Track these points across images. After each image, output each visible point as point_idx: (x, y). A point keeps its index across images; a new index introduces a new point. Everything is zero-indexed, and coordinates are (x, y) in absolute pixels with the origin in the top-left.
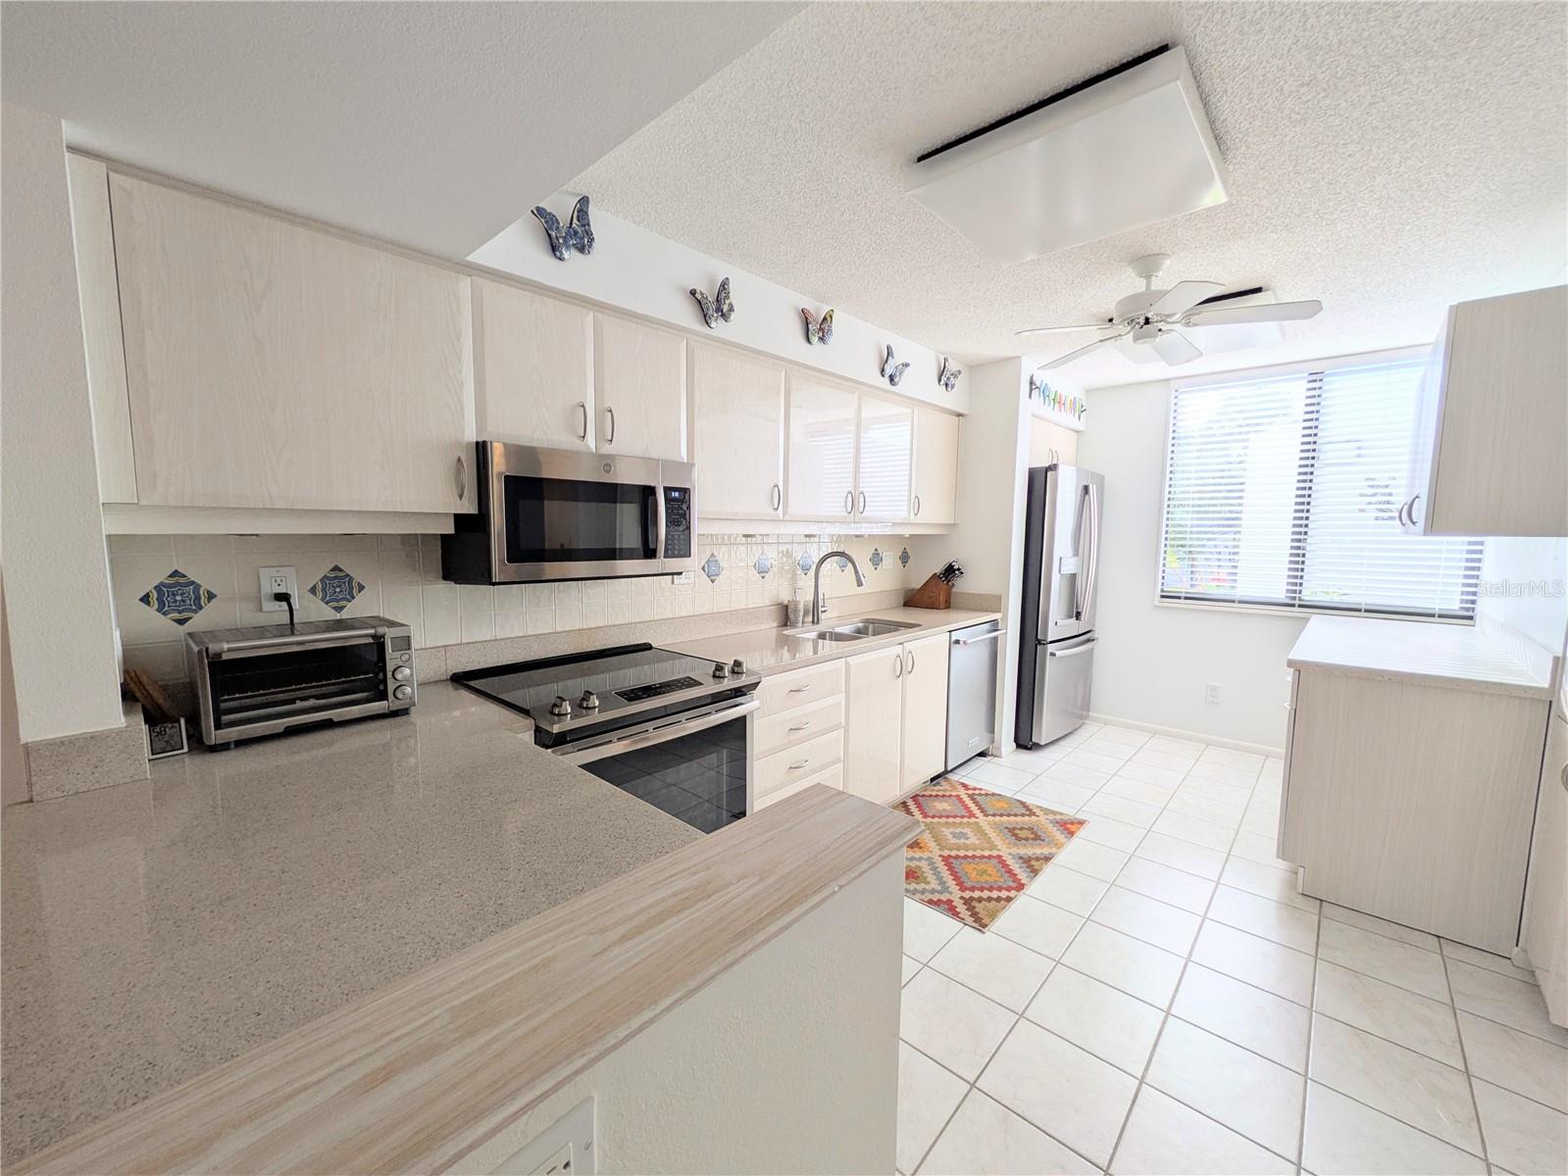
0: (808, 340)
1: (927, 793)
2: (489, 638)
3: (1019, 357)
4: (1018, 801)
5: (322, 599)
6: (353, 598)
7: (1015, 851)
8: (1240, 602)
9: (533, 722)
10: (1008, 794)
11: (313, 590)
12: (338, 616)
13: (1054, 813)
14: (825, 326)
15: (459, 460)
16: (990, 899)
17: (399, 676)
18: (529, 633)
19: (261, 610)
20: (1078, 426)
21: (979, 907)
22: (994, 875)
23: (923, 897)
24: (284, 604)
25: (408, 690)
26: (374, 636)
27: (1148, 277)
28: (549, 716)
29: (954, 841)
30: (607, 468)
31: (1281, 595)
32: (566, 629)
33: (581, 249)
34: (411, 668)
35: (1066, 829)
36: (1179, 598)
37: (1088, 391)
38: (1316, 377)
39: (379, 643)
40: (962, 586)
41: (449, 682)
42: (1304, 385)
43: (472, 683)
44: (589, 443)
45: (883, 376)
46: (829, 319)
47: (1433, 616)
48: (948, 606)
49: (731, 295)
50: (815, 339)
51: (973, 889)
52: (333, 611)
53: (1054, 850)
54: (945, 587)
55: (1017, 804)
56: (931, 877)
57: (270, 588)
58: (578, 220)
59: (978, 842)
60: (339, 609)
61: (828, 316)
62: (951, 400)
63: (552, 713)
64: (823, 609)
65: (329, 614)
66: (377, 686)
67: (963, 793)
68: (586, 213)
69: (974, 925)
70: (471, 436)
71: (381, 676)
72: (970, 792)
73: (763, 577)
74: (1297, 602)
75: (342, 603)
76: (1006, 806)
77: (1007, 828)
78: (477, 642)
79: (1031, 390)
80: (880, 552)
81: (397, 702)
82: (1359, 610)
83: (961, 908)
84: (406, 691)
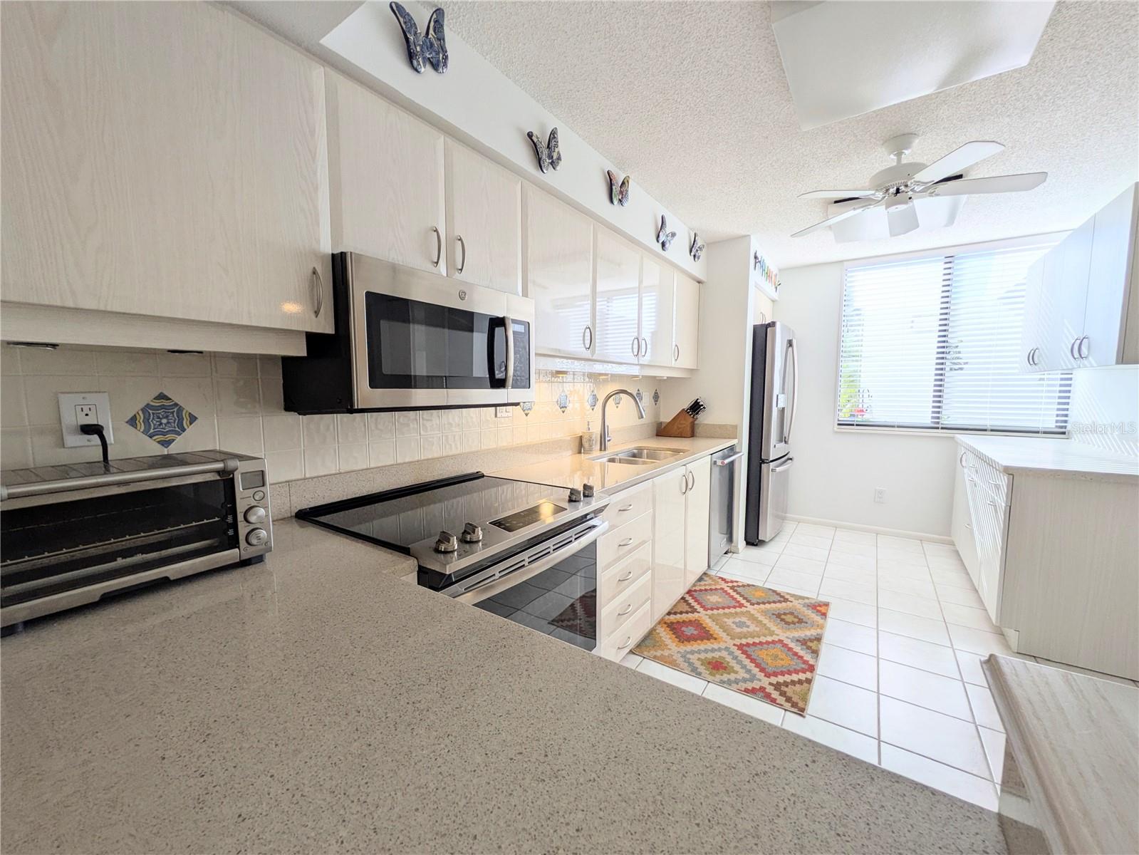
0: (612, 201)
1: (697, 588)
2: (334, 472)
3: (749, 235)
4: (770, 589)
5: (145, 432)
6: (184, 430)
7: (789, 634)
8: (898, 427)
9: (416, 562)
10: (760, 584)
11: (133, 422)
12: (166, 451)
13: (803, 598)
14: (623, 189)
15: (314, 272)
16: (793, 683)
17: (252, 518)
18: (372, 466)
19: (63, 446)
20: (775, 296)
21: (789, 691)
22: (786, 661)
23: (739, 687)
24: (95, 439)
25: (263, 533)
26: (218, 472)
27: (899, 155)
28: (435, 555)
29: (739, 630)
30: (462, 296)
31: (928, 421)
32: (407, 460)
33: (435, 66)
34: (266, 508)
35: (818, 611)
36: (853, 425)
37: (780, 270)
38: (950, 259)
39: (227, 481)
40: (703, 418)
41: (294, 520)
42: (942, 266)
43: (322, 519)
44: (442, 270)
45: (658, 241)
46: (626, 183)
47: (1038, 432)
48: (693, 435)
49: (559, 144)
50: (616, 202)
51: (775, 674)
52: (159, 446)
53: (819, 631)
54: (691, 420)
55: (771, 592)
56: (737, 667)
57: (73, 417)
58: (435, 31)
59: (758, 629)
60: (166, 443)
61: (626, 181)
62: (696, 268)
63: (437, 551)
64: (609, 439)
65: (153, 448)
66: (225, 532)
67: (724, 585)
68: (442, 26)
69: (793, 709)
70: (327, 248)
71: (230, 519)
72: (730, 584)
73: (563, 412)
74: (940, 426)
75: (170, 437)
76: (763, 595)
77: (773, 614)
78: (321, 477)
79: (756, 263)
80: (641, 392)
81: (251, 549)
82: (985, 430)
83: (775, 694)
84: (261, 535)
